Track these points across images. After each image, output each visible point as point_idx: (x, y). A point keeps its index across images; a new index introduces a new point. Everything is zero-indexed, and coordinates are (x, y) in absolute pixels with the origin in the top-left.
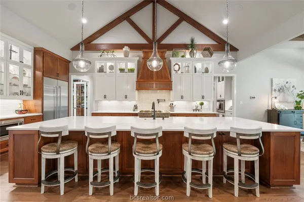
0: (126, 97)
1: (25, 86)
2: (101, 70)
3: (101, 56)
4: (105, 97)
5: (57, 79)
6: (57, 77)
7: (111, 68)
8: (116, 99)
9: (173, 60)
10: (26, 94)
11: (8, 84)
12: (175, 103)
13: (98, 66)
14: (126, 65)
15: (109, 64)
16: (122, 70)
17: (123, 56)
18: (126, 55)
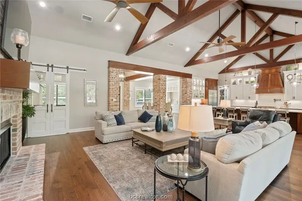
2: (234, 83)
3: (234, 75)
4: (237, 98)
6: (213, 89)
7: (240, 81)
8: (243, 99)
9: (286, 73)
12: (288, 102)
13: (233, 81)
14: (250, 79)
15: (239, 80)
16: (247, 83)
17: (247, 74)
18: (250, 73)
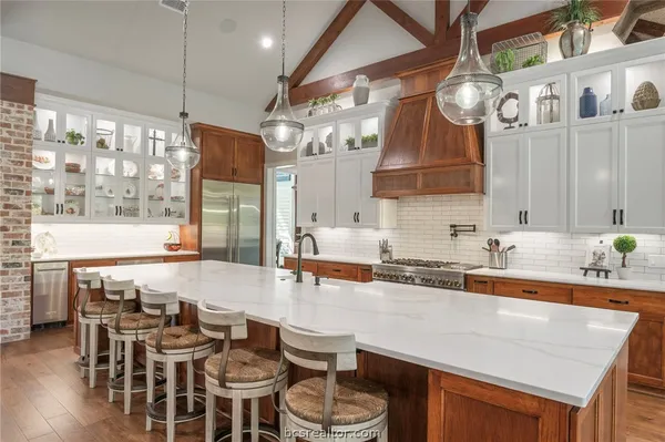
0: (356, 218)
1: (176, 199)
3: (310, 114)
4: (314, 218)
5: (233, 181)
6: (233, 176)
10: (177, 214)
11: (147, 198)
14: (359, 129)
18: (361, 99)
